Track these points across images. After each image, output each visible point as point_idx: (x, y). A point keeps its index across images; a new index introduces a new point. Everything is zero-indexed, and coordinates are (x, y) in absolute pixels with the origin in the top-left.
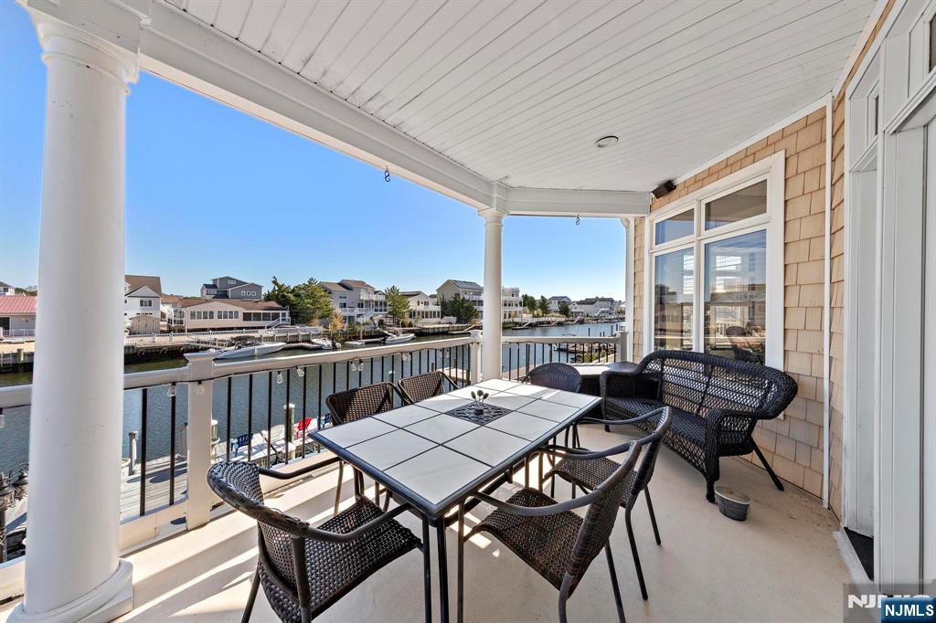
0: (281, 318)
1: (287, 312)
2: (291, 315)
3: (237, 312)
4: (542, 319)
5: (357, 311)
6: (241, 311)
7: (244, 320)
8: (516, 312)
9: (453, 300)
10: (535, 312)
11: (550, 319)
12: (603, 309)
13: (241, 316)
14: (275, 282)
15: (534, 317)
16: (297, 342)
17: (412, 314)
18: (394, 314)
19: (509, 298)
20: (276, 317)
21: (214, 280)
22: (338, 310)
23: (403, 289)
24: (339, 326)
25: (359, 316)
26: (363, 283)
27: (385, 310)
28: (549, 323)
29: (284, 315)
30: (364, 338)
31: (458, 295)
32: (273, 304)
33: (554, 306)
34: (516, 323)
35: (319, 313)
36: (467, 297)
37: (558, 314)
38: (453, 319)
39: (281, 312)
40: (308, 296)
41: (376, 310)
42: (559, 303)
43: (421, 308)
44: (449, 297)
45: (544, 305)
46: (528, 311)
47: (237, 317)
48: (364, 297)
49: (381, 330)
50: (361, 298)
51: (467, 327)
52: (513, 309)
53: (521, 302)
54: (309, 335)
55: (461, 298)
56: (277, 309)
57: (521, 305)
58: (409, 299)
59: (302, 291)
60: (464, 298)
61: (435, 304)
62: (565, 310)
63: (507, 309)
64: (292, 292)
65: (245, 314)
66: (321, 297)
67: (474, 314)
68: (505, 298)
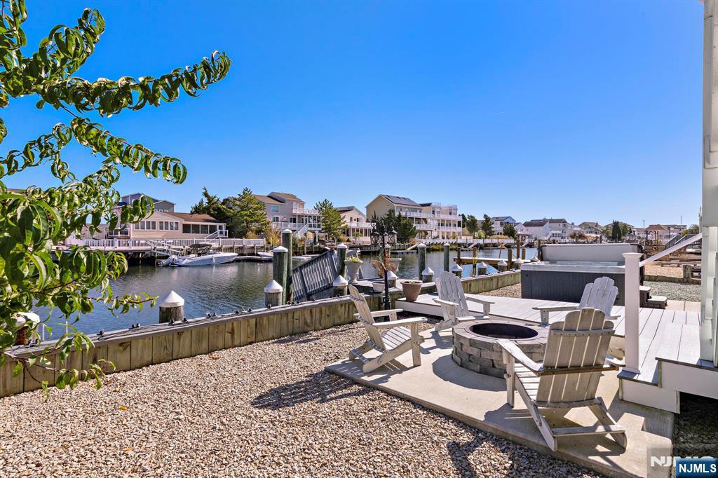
0: (218, 231)
1: (224, 225)
2: (227, 228)
3: (175, 223)
4: (487, 241)
5: (290, 226)
6: (180, 222)
8: (454, 233)
9: (386, 217)
10: (476, 234)
11: (495, 241)
12: (554, 232)
13: (181, 228)
14: (206, 195)
15: (476, 238)
16: (242, 255)
17: (347, 231)
18: (328, 229)
19: (446, 217)
20: (213, 229)
22: (273, 225)
25: (293, 231)
26: (294, 197)
27: (319, 226)
28: (495, 246)
29: (220, 227)
30: (308, 253)
31: (392, 211)
32: (206, 216)
33: (497, 227)
34: (460, 245)
35: (254, 226)
36: (403, 214)
37: (503, 236)
39: (218, 225)
40: (242, 208)
41: (310, 226)
42: (502, 224)
43: (354, 225)
44: (382, 213)
45: (487, 225)
46: (467, 232)
47: (177, 229)
48: (297, 211)
49: (322, 246)
50: (294, 212)
51: (409, 246)
52: (452, 230)
53: (459, 222)
54: (253, 248)
55: (397, 214)
56: (214, 222)
57: (459, 226)
58: (342, 215)
59: (238, 203)
60: (400, 216)
61: (368, 221)
62: (510, 232)
63: (444, 229)
64: (223, 203)
65: (184, 225)
66: (256, 209)
67: (413, 233)
68: (442, 217)
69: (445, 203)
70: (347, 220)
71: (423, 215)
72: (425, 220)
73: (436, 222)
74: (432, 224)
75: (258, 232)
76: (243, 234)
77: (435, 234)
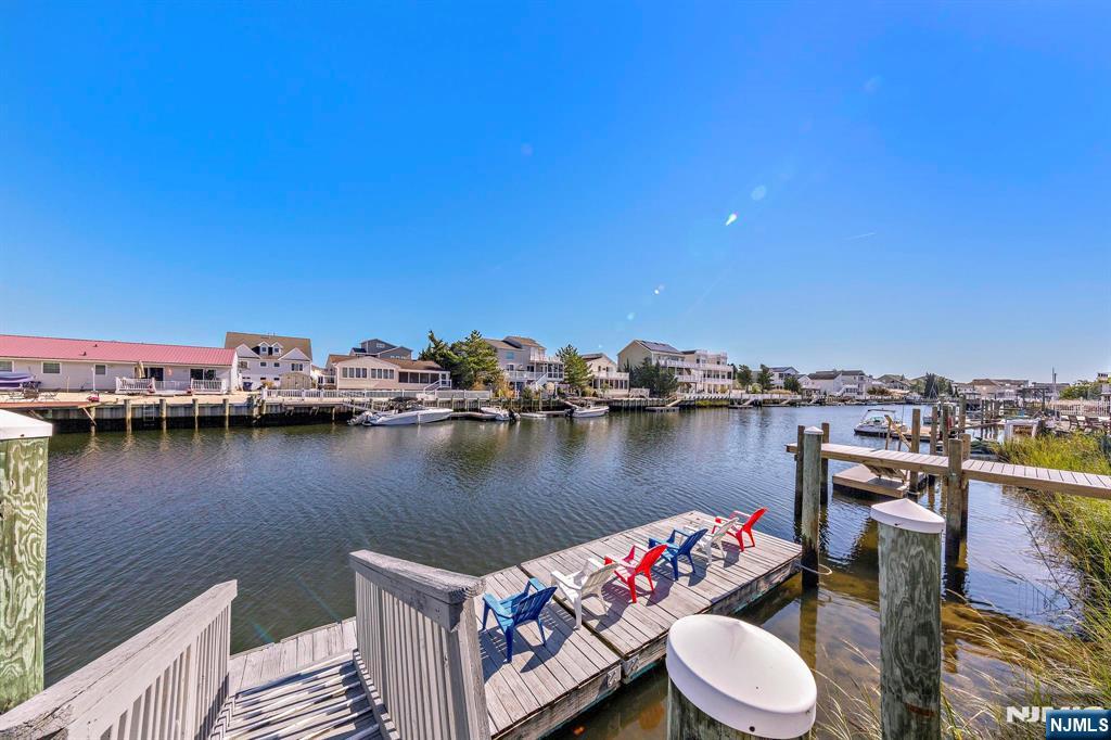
0: (441, 380)
1: (447, 373)
2: (451, 376)
3: (392, 371)
4: (767, 396)
5: (527, 376)
6: (397, 369)
7: (402, 380)
8: (723, 386)
9: (642, 366)
10: (750, 388)
11: (776, 396)
12: (848, 386)
13: (396, 376)
15: (747, 392)
16: (464, 410)
17: (594, 383)
18: (572, 381)
19: (713, 367)
20: (435, 378)
22: (507, 375)
24: (510, 393)
25: (529, 382)
26: (534, 342)
27: (561, 376)
28: (776, 403)
29: (444, 376)
30: (544, 409)
31: (648, 360)
32: (431, 363)
33: (776, 380)
34: (732, 402)
35: (483, 376)
36: (662, 363)
37: (783, 391)
38: (645, 392)
39: (440, 373)
40: (470, 354)
41: (550, 376)
42: (781, 376)
43: (603, 375)
44: (637, 362)
45: (764, 379)
46: (739, 385)
47: (392, 377)
48: (535, 358)
49: (562, 400)
50: (532, 359)
51: (669, 402)
52: (720, 382)
53: (729, 373)
54: (476, 402)
55: (654, 363)
56: (437, 369)
57: (729, 377)
58: (589, 364)
59: (464, 348)
60: (658, 364)
61: (619, 371)
62: (792, 385)
63: (712, 382)
64: (452, 349)
65: (400, 373)
66: (486, 355)
67: (674, 386)
68: (709, 366)
69: (712, 352)
70: (595, 370)
71: (686, 365)
72: (688, 370)
73: (701, 373)
74: (697, 375)
75: (486, 382)
76: (469, 385)
77: (700, 387)
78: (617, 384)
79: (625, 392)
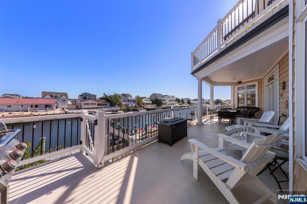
1: (109, 103)
4: (182, 105)
5: (128, 103)
6: (97, 103)
7: (98, 105)
10: (180, 103)
11: (185, 105)
13: (97, 104)
14: (104, 94)
15: (179, 104)
16: (114, 112)
17: (144, 104)
18: (139, 104)
19: (172, 99)
20: (106, 105)
21: (82, 94)
22: (123, 103)
23: (141, 96)
24: (124, 108)
25: (128, 104)
26: (129, 95)
27: (136, 103)
29: (108, 104)
30: (132, 111)
31: (156, 98)
32: (104, 101)
33: (186, 101)
36: (159, 98)
37: (187, 104)
38: (156, 105)
39: (107, 103)
40: (114, 99)
41: (133, 103)
42: (187, 100)
43: (146, 102)
44: (154, 98)
45: (183, 101)
46: (177, 103)
47: (96, 105)
48: (130, 99)
49: (136, 108)
50: (129, 99)
51: (160, 108)
52: (173, 102)
53: (175, 100)
54: (117, 110)
55: (158, 99)
56: (106, 102)
57: (175, 101)
58: (142, 99)
59: (113, 97)
60: (159, 99)
61: (150, 101)
62: (189, 102)
63: (171, 102)
64: (109, 97)
65: (98, 104)
66: (118, 98)
67: (162, 104)
69: (171, 95)
70: (144, 101)
72: (166, 100)
73: (169, 100)
74: (168, 101)
75: (118, 105)
76: (114, 106)
77: (168, 104)
78: (149, 104)
79: (151, 105)
